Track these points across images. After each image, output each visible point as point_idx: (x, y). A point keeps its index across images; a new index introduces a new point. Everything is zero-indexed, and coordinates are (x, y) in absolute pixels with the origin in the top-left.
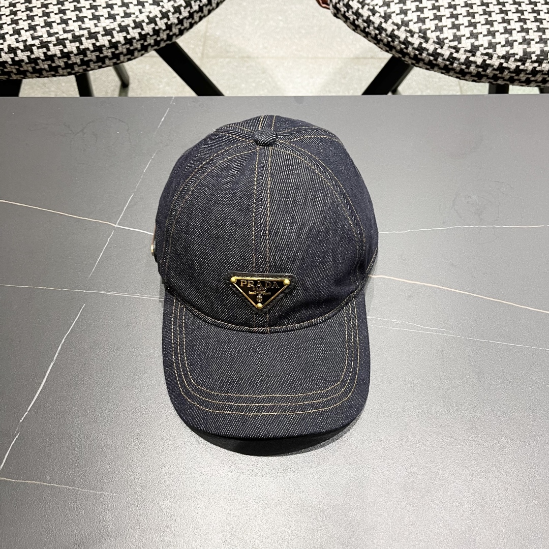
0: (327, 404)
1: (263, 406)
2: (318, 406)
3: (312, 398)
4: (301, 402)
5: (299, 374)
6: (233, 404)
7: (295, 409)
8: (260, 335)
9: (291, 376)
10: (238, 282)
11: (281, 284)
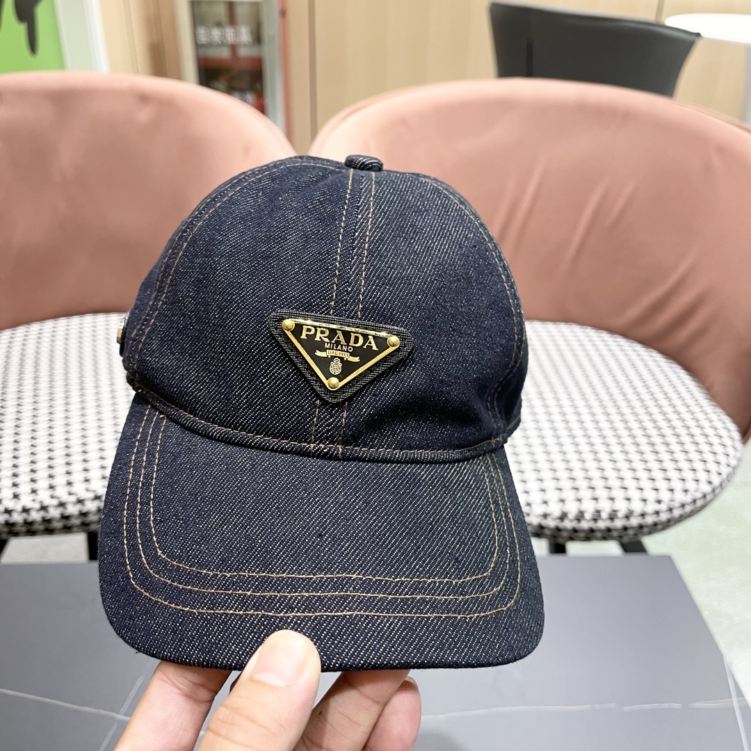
0: (465, 607)
1: (319, 597)
2: (446, 607)
3: (432, 590)
4: (407, 594)
5: (402, 540)
6: (249, 593)
7: (392, 605)
8: (320, 462)
9: (384, 542)
10: (298, 330)
11: (382, 343)
